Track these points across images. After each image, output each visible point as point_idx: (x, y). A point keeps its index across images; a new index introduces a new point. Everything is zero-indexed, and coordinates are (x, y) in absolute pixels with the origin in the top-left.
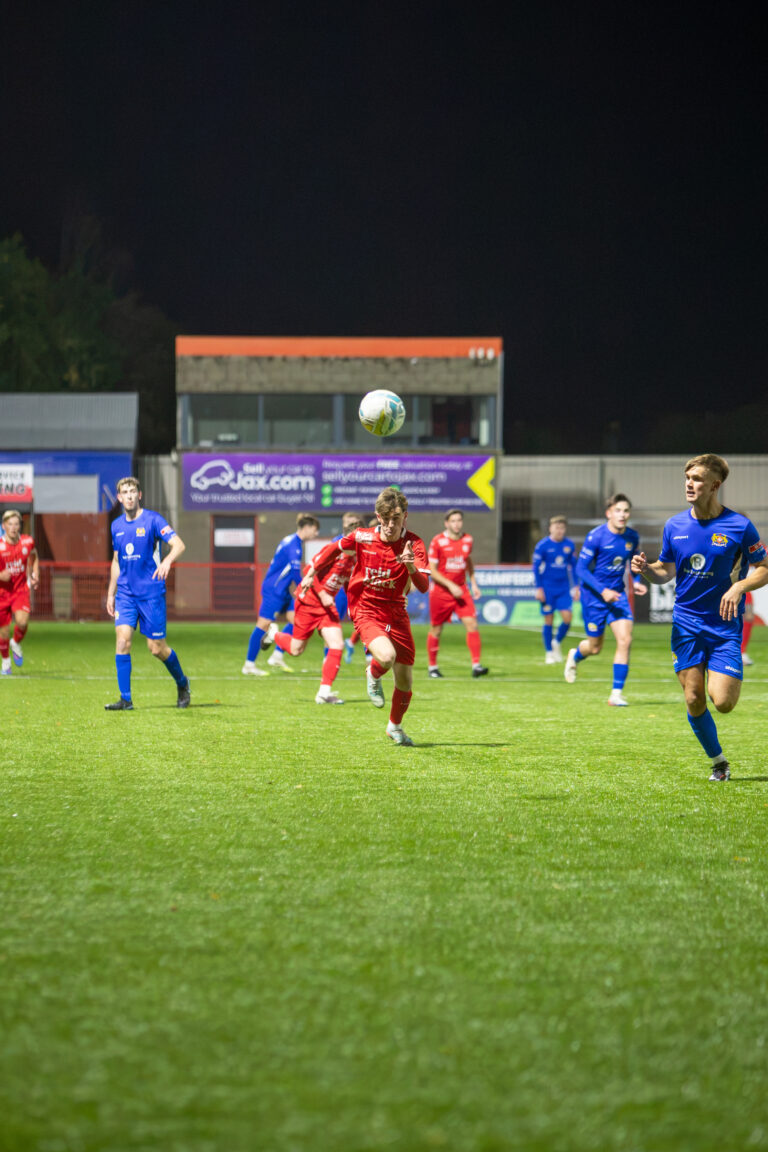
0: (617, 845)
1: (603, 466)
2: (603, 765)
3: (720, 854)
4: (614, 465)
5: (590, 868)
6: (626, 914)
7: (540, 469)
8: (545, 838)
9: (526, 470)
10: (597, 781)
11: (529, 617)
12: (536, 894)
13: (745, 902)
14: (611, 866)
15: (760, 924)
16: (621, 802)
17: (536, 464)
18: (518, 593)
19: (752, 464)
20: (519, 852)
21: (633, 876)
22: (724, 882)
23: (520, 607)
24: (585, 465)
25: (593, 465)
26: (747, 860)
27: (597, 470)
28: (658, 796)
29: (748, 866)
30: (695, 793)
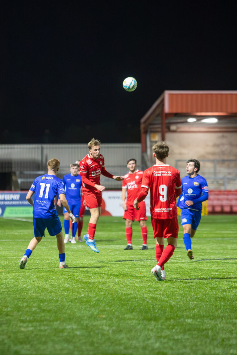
0: (49, 311)
1: (42, 148)
2: (43, 277)
3: (92, 314)
4: (47, 148)
5: (38, 321)
6: (53, 341)
7: (16, 150)
8: (19, 309)
9: (10, 150)
10: (41, 283)
11: (12, 213)
12: (14, 333)
13: (103, 335)
14: (46, 320)
15: (109, 344)
16: (51, 292)
17: (14, 148)
18: (7, 203)
20: (7, 315)
21: (56, 324)
22: (95, 326)
23: (8, 209)
24: (35, 148)
25: (38, 148)
26: (104, 316)
27: (40, 150)
28: (67, 290)
29: (104, 319)
30: (82, 288)
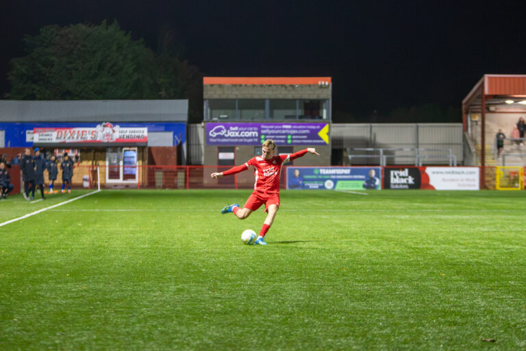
0: (382, 272)
1: (371, 127)
2: (374, 242)
3: (422, 277)
4: (376, 126)
5: (372, 281)
6: (387, 298)
7: (347, 128)
8: (354, 270)
9: (341, 129)
10: (374, 248)
11: (343, 187)
12: (351, 291)
13: (432, 294)
14: (380, 281)
15: (439, 302)
16: (382, 256)
17: (345, 126)
18: (338, 177)
19: (429, 126)
20: (344, 275)
21: (388, 284)
22: (424, 286)
23: (339, 183)
24: (364, 127)
25: (367, 126)
26: (434, 278)
27: (369, 129)
28: (396, 254)
29: (433, 280)
30: (410, 253)
